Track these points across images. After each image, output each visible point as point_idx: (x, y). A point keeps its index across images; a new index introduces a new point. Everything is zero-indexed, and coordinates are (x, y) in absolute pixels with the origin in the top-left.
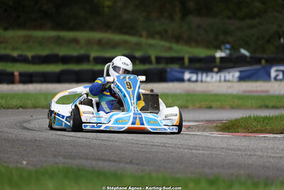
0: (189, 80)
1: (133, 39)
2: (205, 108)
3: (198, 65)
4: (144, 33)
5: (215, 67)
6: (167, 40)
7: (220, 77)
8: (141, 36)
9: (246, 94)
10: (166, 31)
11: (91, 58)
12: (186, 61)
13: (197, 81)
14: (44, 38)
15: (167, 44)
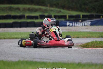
0: (69, 26)
1: (44, 8)
2: (76, 38)
3: (72, 19)
4: (49, 5)
5: (80, 20)
6: (59, 8)
7: (82, 24)
8: (47, 6)
9: (94, 31)
10: (58, 4)
11: (26, 17)
12: (67, 17)
13: (72, 26)
14: (4, 7)
15: (59, 10)
